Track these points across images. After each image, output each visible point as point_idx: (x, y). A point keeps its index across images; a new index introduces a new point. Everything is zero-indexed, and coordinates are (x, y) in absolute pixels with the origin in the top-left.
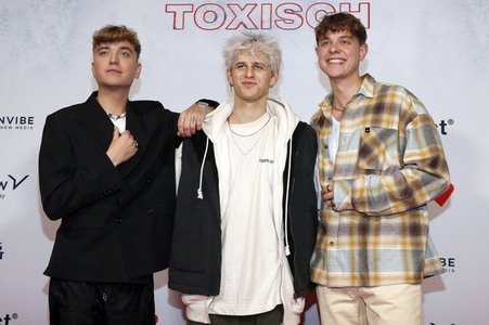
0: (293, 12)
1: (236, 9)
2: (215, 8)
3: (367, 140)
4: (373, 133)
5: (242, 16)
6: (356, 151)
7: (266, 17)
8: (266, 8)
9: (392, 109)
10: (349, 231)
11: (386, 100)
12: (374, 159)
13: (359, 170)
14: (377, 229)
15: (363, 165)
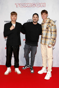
2: (22, 4)
4: (48, 26)
5: (26, 5)
8: (30, 4)
9: (51, 23)
10: (45, 38)
11: (50, 22)
12: (48, 29)
13: (46, 30)
14: (47, 38)
15: (47, 30)
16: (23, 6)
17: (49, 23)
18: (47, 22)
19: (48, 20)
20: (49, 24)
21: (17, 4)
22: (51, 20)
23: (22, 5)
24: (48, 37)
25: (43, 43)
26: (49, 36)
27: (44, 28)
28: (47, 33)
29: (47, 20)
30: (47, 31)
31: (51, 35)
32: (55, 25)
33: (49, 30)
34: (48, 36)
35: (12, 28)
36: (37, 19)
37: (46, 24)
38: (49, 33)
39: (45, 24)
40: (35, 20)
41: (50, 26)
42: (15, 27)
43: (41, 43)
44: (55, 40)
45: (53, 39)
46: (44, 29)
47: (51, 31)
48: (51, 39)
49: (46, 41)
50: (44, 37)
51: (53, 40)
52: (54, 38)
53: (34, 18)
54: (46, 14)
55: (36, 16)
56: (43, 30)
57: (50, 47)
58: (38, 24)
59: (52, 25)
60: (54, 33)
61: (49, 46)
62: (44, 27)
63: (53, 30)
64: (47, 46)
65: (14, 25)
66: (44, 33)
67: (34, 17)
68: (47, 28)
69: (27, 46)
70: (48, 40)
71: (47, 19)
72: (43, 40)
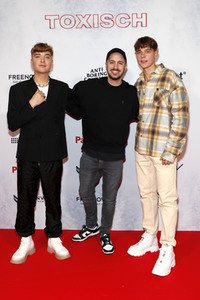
0: (109, 19)
1: (80, 17)
2: (70, 17)
3: (158, 94)
4: (160, 91)
5: (84, 21)
6: (152, 98)
7: (96, 22)
8: (96, 16)
9: (169, 80)
10: (148, 132)
11: (167, 76)
12: (160, 103)
13: (153, 106)
14: (158, 133)
15: (156, 104)
16: (73, 23)
17: (163, 79)
18: (157, 76)
19: (159, 72)
20: (162, 86)
21: (52, 18)
22: (168, 70)
23: (68, 22)
24: (161, 130)
25: (143, 148)
26: (163, 126)
27: (147, 98)
28: (156, 116)
29: (157, 71)
30: (158, 108)
31: (171, 123)
32: (183, 89)
33: (164, 103)
34: (161, 125)
35: (35, 101)
36: (121, 67)
37: (154, 84)
38: (164, 115)
39: (149, 84)
40: (115, 72)
41: (166, 91)
42: (46, 95)
43: (136, 148)
44: (184, 139)
45: (176, 134)
46: (146, 102)
47: (170, 109)
48: (172, 136)
49: (152, 143)
50: (147, 128)
51: (178, 138)
52: (180, 131)
53: (111, 66)
54: (152, 52)
55: (116, 57)
56: (144, 106)
57: (169, 163)
58: (125, 84)
59: (171, 87)
60: (181, 113)
61: (165, 158)
62: (147, 94)
63: (176, 105)
64: (157, 159)
65: (44, 89)
66: (146, 114)
67: (113, 62)
68: (157, 99)
69: (90, 160)
70: (160, 137)
71: (156, 67)
72: (144, 139)
